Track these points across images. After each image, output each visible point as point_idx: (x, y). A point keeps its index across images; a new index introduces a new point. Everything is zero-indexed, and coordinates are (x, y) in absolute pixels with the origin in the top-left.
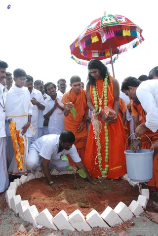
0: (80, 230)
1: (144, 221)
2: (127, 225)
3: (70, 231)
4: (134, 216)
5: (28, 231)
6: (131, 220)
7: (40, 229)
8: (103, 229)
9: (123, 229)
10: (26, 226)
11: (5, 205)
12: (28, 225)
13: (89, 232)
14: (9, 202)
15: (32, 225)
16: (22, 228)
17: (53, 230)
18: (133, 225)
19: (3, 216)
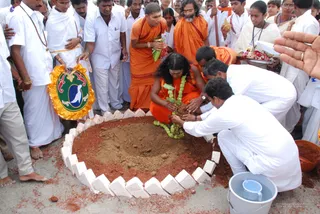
0: (137, 196)
1: (207, 189)
2: (187, 193)
3: (127, 198)
4: (197, 183)
6: (193, 188)
7: (97, 195)
8: (161, 197)
9: (183, 197)
10: (83, 190)
11: (60, 162)
12: (85, 188)
13: (147, 199)
14: (65, 160)
15: (89, 189)
17: (110, 196)
18: (194, 193)
19: (60, 175)
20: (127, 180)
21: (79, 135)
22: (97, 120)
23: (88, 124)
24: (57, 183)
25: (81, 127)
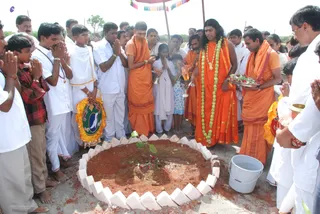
0: (150, 209)
2: (194, 204)
3: (142, 211)
4: (202, 195)
5: (104, 210)
6: (199, 199)
7: (115, 210)
8: (171, 208)
9: (190, 207)
10: (102, 206)
11: (78, 184)
12: (104, 205)
13: (159, 211)
14: (82, 182)
15: (107, 205)
16: (98, 207)
17: (127, 210)
18: (200, 203)
19: (78, 195)
20: (140, 195)
21: (91, 160)
22: (106, 146)
23: (99, 149)
24: (76, 202)
25: (92, 153)
